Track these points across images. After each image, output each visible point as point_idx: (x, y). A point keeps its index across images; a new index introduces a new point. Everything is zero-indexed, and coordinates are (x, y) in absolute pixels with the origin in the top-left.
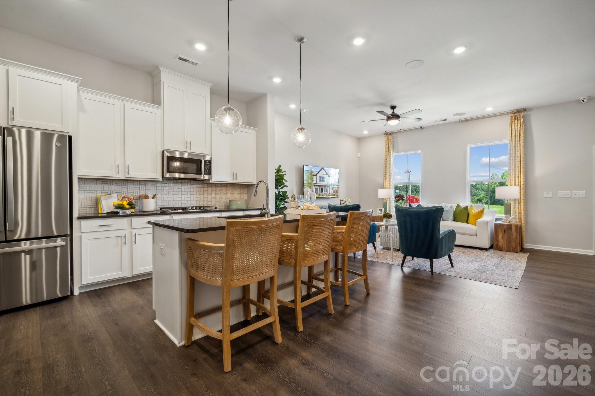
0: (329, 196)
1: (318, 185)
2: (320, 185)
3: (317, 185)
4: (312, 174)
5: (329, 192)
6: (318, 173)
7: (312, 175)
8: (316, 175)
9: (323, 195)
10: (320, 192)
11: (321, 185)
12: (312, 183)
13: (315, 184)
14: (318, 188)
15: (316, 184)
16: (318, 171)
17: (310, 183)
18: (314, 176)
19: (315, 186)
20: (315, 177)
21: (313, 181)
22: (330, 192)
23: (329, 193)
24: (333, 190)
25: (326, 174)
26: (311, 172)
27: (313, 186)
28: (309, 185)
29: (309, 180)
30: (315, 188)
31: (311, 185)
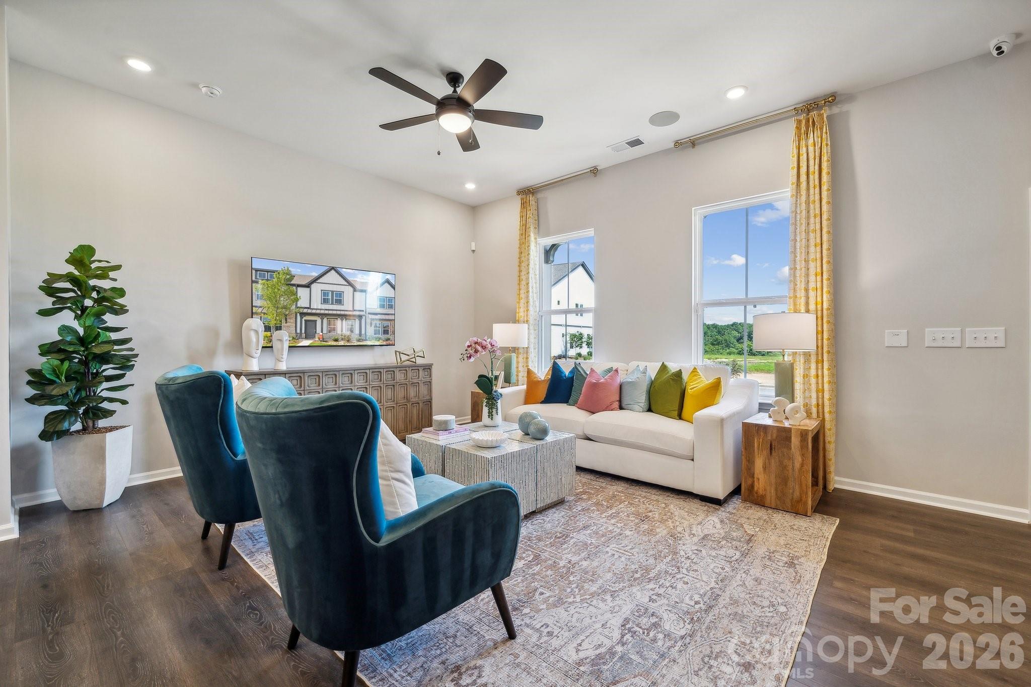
0: (359, 340)
1: (318, 312)
2: (322, 312)
3: (314, 311)
4: (293, 282)
5: (357, 332)
6: (315, 280)
7: (294, 285)
8: (308, 286)
9: (336, 340)
10: (325, 331)
11: (326, 312)
12: (294, 307)
13: (305, 311)
14: (316, 320)
15: (309, 311)
16: (315, 274)
17: (285, 307)
18: (299, 289)
19: (303, 314)
20: (302, 293)
21: (297, 300)
22: (363, 332)
23: (360, 334)
24: (373, 326)
25: (346, 283)
26: (288, 277)
27: (298, 314)
28: (279, 311)
29: (282, 299)
30: (303, 320)
31: (290, 311)
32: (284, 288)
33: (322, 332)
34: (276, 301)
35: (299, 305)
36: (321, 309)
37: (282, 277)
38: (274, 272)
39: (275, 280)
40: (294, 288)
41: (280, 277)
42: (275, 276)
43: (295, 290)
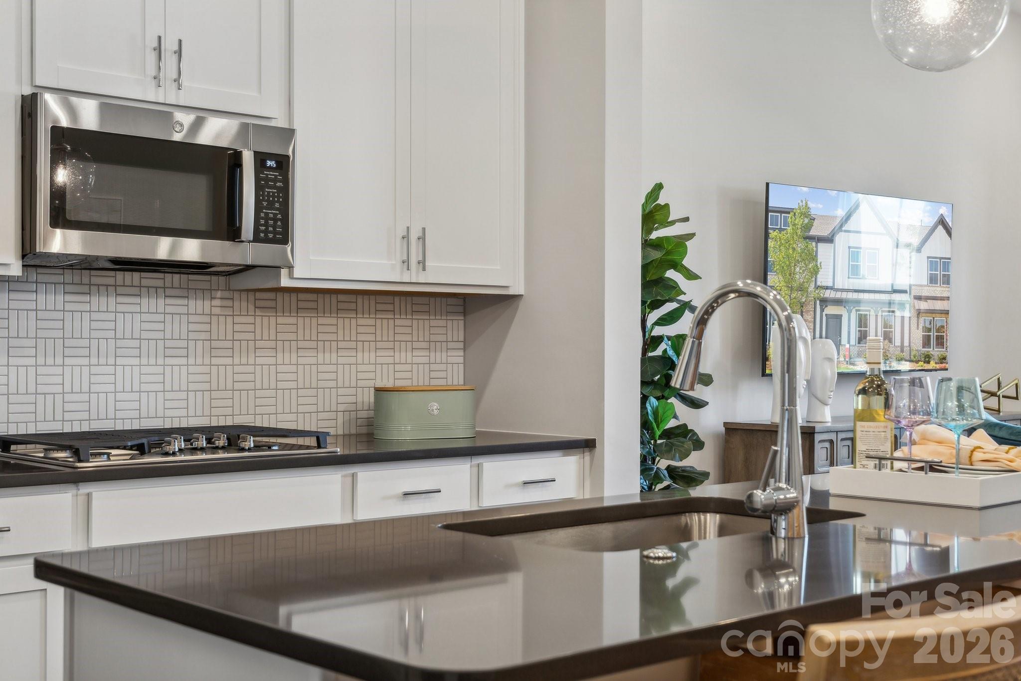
0: (899, 360)
1: (844, 295)
2: (850, 296)
3: (839, 295)
4: (813, 232)
5: (898, 342)
6: (841, 225)
7: (811, 238)
8: (832, 238)
10: (853, 342)
11: (856, 296)
12: (812, 287)
13: (827, 294)
14: (841, 316)
15: (832, 295)
17: (801, 288)
18: (820, 246)
19: (824, 302)
20: (824, 255)
21: (815, 272)
22: (906, 343)
23: (902, 348)
24: (921, 327)
26: (806, 221)
27: (818, 302)
28: (793, 295)
29: (798, 269)
30: (824, 313)
31: (807, 296)
32: (800, 246)
33: (849, 342)
34: (790, 275)
35: (819, 283)
36: (848, 291)
37: (799, 221)
38: (789, 213)
39: (790, 229)
40: (814, 244)
41: (796, 223)
42: (789, 220)
43: (815, 249)
